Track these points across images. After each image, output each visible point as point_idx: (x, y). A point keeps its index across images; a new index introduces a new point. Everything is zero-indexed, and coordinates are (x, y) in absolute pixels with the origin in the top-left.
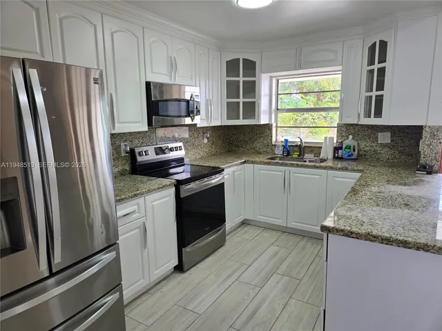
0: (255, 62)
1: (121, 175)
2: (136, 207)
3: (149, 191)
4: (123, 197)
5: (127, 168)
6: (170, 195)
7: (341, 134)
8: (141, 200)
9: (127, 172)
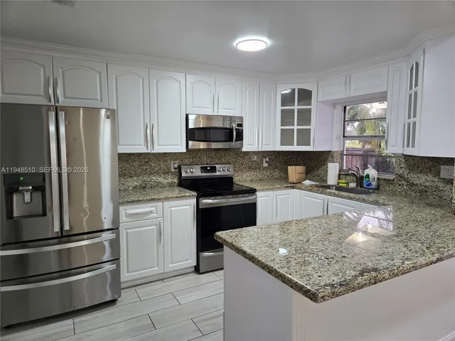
0: (311, 92)
1: (170, 186)
2: (154, 208)
3: (167, 199)
4: (141, 199)
5: (176, 181)
6: (190, 205)
7: (400, 165)
8: (160, 204)
9: (176, 185)
